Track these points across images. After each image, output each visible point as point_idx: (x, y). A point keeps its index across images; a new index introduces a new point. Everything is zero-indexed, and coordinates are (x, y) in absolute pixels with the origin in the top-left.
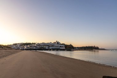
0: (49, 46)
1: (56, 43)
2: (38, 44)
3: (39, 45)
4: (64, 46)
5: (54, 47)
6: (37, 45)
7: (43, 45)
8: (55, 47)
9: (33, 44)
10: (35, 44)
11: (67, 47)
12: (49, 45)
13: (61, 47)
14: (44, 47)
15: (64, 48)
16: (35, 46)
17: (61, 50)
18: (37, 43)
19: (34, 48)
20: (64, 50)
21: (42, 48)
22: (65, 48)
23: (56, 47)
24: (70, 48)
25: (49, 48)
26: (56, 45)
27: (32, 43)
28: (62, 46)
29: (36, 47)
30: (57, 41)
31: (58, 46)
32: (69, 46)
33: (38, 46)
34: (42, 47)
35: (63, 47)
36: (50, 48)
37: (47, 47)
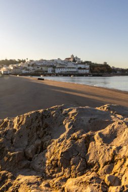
0: (54, 67)
1: (72, 60)
2: (32, 63)
3: (33, 65)
4: (88, 67)
5: (64, 70)
6: (29, 65)
7: (42, 66)
8: (67, 70)
9: (20, 62)
10: (24, 61)
11: (96, 69)
12: (55, 65)
13: (80, 68)
14: (44, 69)
15: (88, 71)
16: (24, 68)
18: (29, 60)
19: (24, 71)
20: (86, 75)
21: (38, 71)
22: (91, 71)
23: (70, 70)
24: (102, 71)
25: (54, 71)
26: (70, 65)
27: (17, 60)
28: (82, 66)
29: (27, 69)
30: (73, 56)
31: (73, 66)
32: (101, 66)
33: (31, 68)
34: (40, 68)
35: (85, 69)
36: (57, 71)
37: (50, 70)
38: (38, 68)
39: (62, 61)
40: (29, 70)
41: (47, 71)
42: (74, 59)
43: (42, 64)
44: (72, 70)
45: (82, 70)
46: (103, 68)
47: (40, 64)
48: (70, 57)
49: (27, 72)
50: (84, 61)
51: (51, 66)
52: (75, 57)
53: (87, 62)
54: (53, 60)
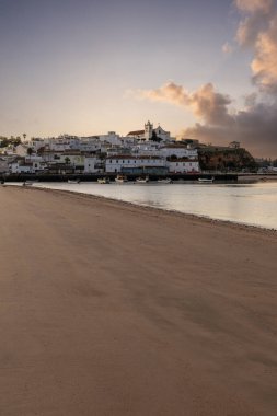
0: (103, 156)
1: (147, 136)
2: (37, 144)
3: (41, 151)
4: (194, 154)
5: (131, 164)
6: (30, 151)
7: (66, 152)
8: (139, 163)
9: (5, 141)
10: (17, 142)
11: (214, 158)
12: (103, 150)
13: (173, 158)
14: (74, 160)
15: (195, 166)
16: (18, 158)
17: (176, 178)
18: (29, 139)
19: (16, 168)
20: (190, 178)
21: (57, 166)
22: (203, 167)
23: (145, 163)
24: (232, 165)
25: (102, 166)
26: (146, 149)
28: (180, 152)
29: (25, 163)
30: (150, 125)
31: (155, 152)
32: (227, 152)
33: (35, 158)
34: (62, 160)
35: (185, 159)
36: (111, 166)
37: (90, 165)
38: (56, 157)
39: (122, 140)
40: (31, 165)
41: (82, 168)
42: (154, 133)
43: (68, 147)
44: (152, 163)
45: (180, 164)
46: (231, 158)
47: (62, 148)
48: (143, 129)
49: (26, 169)
50: (179, 139)
51: (94, 152)
52: (155, 127)
53: (185, 143)
54: (97, 137)
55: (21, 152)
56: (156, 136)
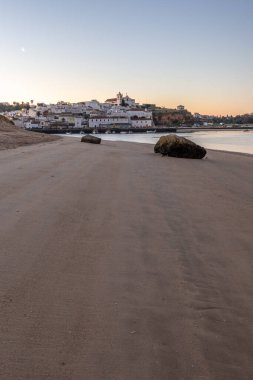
0: (87, 117)
1: (118, 102)
2: (43, 109)
3: (46, 113)
4: (150, 114)
5: (105, 122)
6: (38, 114)
7: (63, 114)
8: (111, 121)
11: (164, 117)
12: (88, 112)
13: (135, 118)
14: (68, 120)
15: (149, 123)
16: (30, 119)
18: (35, 104)
19: (29, 125)
21: (56, 124)
22: (156, 122)
23: (116, 121)
24: (176, 122)
25: (87, 124)
26: (115, 111)
28: (139, 114)
29: (35, 121)
30: (120, 95)
31: (122, 114)
32: (174, 112)
33: (42, 118)
34: (60, 119)
35: (143, 118)
36: (92, 124)
37: (78, 122)
38: (56, 118)
39: (100, 105)
40: (38, 122)
41: (73, 125)
42: (123, 101)
43: (64, 111)
44: (120, 121)
45: (139, 121)
46: (177, 117)
47: (59, 111)
48: (115, 97)
49: (36, 126)
50: (141, 104)
51: (81, 114)
52: (124, 96)
53: (147, 106)
54: (83, 103)
55: (32, 114)
56: (125, 103)
